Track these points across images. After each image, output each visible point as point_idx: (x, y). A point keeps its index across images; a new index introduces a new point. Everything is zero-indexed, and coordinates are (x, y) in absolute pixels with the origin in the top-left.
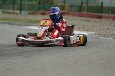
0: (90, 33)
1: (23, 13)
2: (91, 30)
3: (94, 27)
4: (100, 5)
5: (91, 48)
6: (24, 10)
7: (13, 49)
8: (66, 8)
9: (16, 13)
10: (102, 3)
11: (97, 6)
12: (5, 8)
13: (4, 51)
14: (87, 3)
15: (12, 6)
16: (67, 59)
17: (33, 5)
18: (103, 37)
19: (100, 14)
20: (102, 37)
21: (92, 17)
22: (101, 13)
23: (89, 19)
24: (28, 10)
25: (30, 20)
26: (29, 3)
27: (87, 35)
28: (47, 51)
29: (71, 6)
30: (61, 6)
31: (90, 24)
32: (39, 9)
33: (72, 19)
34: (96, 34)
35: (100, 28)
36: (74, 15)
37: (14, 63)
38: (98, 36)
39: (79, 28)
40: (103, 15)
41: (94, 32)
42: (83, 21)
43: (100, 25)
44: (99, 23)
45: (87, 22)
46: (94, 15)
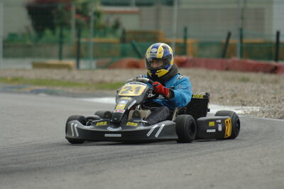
0: (249, 109)
1: (83, 64)
2: (251, 103)
3: (258, 95)
4: (274, 39)
5: (252, 145)
6: (87, 58)
8: (189, 49)
9: (68, 67)
10: (278, 34)
11: (265, 43)
12: (40, 56)
13: (35, 161)
14: (241, 37)
15: (56, 49)
16: (190, 175)
17: (109, 45)
18: (281, 118)
19: (273, 63)
20: (278, 118)
21: (255, 69)
22: (276, 60)
23: (246, 75)
24: (96, 57)
25: (101, 82)
26: (97, 40)
27: (242, 114)
29: (202, 45)
30: (177, 44)
31: (248, 87)
32: (124, 54)
33: (204, 77)
34: (263, 112)
35: (273, 96)
36: (209, 65)
38: (269, 116)
39: (222, 98)
40: (281, 63)
41: (258, 106)
42: (233, 80)
43: (273, 89)
44: (271, 85)
45: (242, 83)
46: (258, 65)
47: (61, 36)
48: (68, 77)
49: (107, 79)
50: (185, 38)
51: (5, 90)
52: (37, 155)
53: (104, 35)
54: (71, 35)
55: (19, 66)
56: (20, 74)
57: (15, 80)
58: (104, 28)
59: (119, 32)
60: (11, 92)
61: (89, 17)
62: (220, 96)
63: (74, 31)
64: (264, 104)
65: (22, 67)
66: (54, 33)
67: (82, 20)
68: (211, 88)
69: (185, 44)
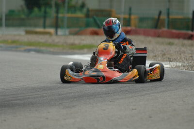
0: (174, 64)
1: (60, 32)
2: (175, 60)
3: (180, 54)
4: (191, 16)
5: (177, 89)
6: (62, 27)
7: (44, 95)
8: (133, 22)
9: (49, 33)
10: (193, 13)
11: (184, 19)
12: (30, 26)
13: (29, 98)
14: (168, 14)
15: (41, 21)
16: (136, 109)
17: (78, 19)
19: (190, 32)
21: (178, 36)
22: (192, 30)
23: (171, 40)
24: (69, 27)
25: (73, 44)
26: (70, 15)
27: (169, 68)
28: (101, 97)
29: (142, 20)
30: (124, 19)
31: (173, 49)
32: (88, 25)
33: (142, 42)
34: (184, 66)
35: (190, 55)
36: (146, 34)
37: (47, 119)
38: (188, 69)
39: (155, 56)
41: (180, 62)
42: (163, 43)
43: (190, 50)
44: (188, 48)
45: (169, 46)
46: (179, 34)
47: (45, 12)
48: (50, 41)
49: (77, 42)
50: (130, 14)
51: (7, 49)
52: (30, 94)
53: (75, 11)
54: (52, 12)
56: (17, 38)
57: (13, 42)
58: (74, 7)
60: (11, 50)
62: (154, 55)
63: (54, 9)
65: (18, 33)
66: (40, 10)
67: (60, 1)
69: (130, 18)
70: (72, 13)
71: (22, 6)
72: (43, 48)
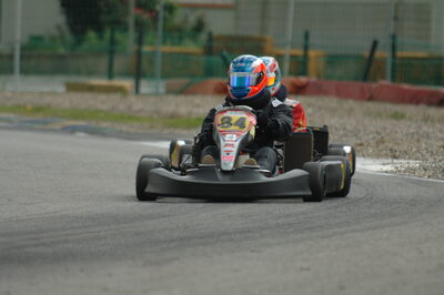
0: (403, 163)
1: (145, 87)
2: (406, 154)
3: (418, 141)
5: (406, 223)
6: (152, 76)
7: (102, 234)
8: (312, 66)
9: (120, 90)
12: (79, 72)
13: (66, 241)
14: (394, 48)
15: (104, 62)
16: (309, 269)
17: (188, 54)
19: (443, 90)
23: (399, 108)
24: (165, 76)
25: (173, 116)
26: (167, 48)
27: (392, 172)
28: (232, 240)
29: (332, 60)
30: (293, 57)
31: (402, 128)
32: (209, 72)
33: (333, 111)
34: (425, 169)
35: (440, 143)
36: (342, 93)
37: (106, 289)
38: (435, 175)
39: (361, 145)
41: (416, 159)
42: (379, 115)
44: (438, 125)
45: (394, 121)
46: (418, 92)
47: (113, 42)
48: (122, 107)
49: (183, 110)
50: (306, 48)
51: (21, 127)
53: (181, 40)
54: (128, 40)
55: (46, 89)
56: (47, 100)
57: (38, 109)
58: (179, 30)
59: (203, 37)
60: (31, 129)
61: (157, 13)
62: (359, 142)
63: (132, 34)
64: (427, 156)
65: (49, 90)
67: (146, 17)
68: (344, 129)
69: (306, 56)
70: (173, 44)
71: (59, 27)
72: (104, 125)
